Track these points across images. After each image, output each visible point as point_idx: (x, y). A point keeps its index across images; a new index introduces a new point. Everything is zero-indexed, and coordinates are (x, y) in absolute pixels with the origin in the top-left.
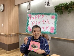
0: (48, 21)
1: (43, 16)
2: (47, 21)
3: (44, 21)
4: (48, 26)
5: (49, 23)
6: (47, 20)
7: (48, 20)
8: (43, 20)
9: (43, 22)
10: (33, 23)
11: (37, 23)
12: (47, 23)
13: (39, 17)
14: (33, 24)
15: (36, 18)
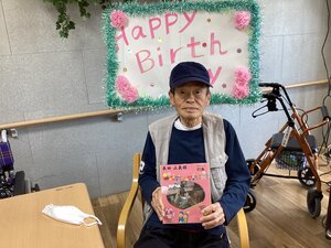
0: (218, 42)
1: (190, 20)
2: (213, 43)
3: (198, 43)
4: (220, 69)
5: (221, 53)
6: (212, 35)
7: (215, 39)
8: (193, 39)
9: (193, 51)
10: (143, 56)
11: (160, 57)
12: (212, 53)
13: (168, 25)
14: (139, 63)
15: (152, 29)
